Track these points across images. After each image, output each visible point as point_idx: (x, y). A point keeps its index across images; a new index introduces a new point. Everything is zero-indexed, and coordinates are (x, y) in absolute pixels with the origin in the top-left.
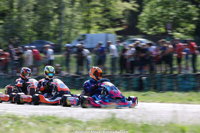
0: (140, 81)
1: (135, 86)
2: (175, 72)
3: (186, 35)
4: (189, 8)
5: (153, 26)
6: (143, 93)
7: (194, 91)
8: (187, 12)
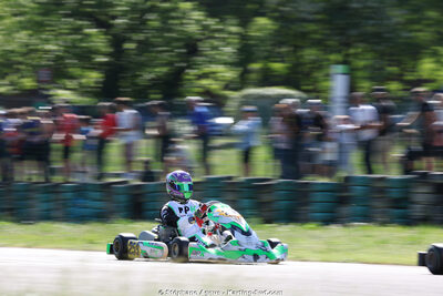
2: (57, 179)
3: (84, 93)
4: (88, 35)
5: (6, 74)
7: (98, 221)
8: (84, 45)
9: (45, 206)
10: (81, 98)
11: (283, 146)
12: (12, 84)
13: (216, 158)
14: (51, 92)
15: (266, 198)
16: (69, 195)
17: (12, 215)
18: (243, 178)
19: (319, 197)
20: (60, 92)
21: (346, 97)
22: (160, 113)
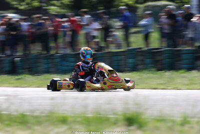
0: (13, 63)
1: (7, 69)
2: (52, 52)
3: (63, 9)
6: (17, 77)
9: (46, 66)
10: (62, 11)
11: (166, 31)
12: (28, 4)
13: (133, 39)
14: (48, 8)
15: (159, 58)
16: (58, 60)
17: (29, 71)
18: (146, 49)
19: (185, 56)
20: (52, 7)
21: (198, 5)
22: (104, 16)
